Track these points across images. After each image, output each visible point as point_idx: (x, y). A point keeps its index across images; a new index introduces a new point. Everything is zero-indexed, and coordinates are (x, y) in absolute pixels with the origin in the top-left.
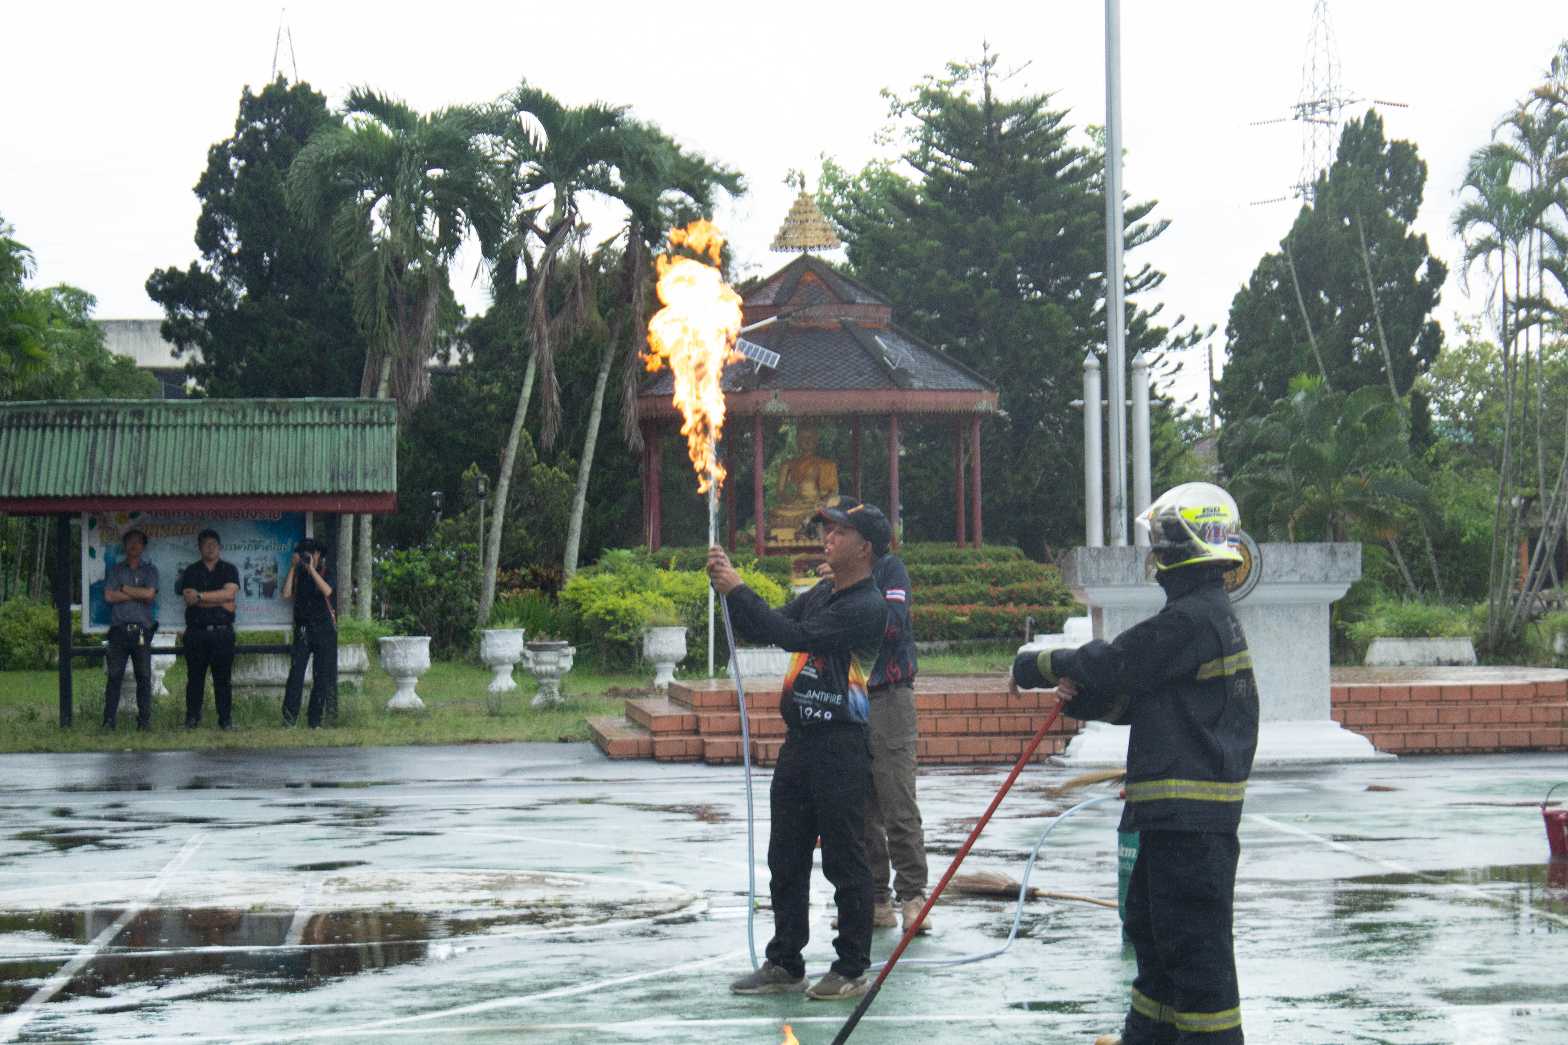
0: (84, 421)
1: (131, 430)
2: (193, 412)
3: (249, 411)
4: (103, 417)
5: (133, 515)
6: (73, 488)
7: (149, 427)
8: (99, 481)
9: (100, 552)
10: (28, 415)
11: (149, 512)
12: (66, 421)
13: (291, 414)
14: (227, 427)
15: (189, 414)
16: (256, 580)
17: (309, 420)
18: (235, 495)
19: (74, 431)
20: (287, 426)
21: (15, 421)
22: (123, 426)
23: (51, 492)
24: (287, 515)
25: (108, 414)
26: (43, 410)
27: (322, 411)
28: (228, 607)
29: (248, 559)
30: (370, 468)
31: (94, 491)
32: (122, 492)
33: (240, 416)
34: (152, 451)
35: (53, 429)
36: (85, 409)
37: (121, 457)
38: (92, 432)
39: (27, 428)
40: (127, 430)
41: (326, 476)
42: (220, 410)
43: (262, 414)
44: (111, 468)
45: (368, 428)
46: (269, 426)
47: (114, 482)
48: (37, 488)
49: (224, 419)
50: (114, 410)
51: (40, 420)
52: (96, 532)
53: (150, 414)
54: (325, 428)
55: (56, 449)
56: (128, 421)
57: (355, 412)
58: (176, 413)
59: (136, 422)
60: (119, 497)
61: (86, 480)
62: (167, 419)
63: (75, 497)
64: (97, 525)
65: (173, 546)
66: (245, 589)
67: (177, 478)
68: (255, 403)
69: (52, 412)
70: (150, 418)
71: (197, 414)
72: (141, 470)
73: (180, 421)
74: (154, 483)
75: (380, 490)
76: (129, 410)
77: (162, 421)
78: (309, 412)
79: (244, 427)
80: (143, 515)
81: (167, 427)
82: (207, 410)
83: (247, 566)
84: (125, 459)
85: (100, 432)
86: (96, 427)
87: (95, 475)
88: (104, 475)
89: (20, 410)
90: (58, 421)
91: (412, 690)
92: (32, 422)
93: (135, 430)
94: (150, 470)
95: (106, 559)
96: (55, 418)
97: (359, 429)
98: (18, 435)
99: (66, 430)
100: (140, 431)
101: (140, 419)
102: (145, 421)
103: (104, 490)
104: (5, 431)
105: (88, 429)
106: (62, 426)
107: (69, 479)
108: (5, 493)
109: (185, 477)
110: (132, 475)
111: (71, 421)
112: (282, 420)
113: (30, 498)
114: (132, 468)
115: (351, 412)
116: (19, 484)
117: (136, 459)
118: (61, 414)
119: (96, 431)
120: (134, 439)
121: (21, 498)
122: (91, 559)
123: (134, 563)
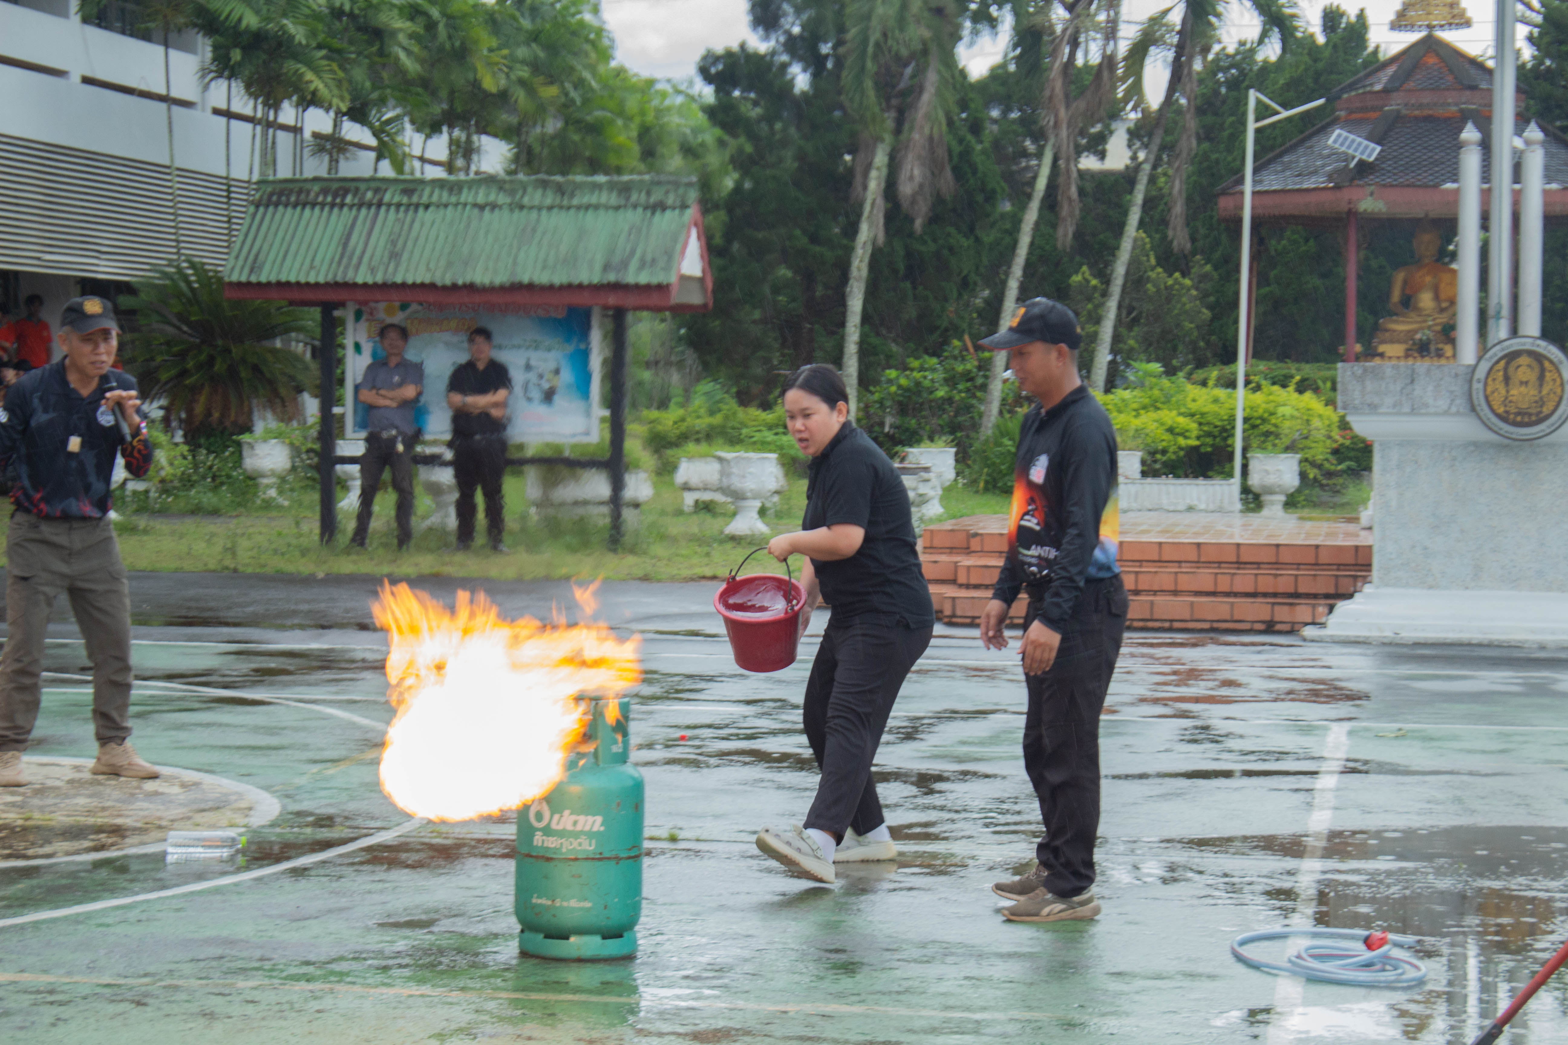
0: (349, 199)
1: (397, 211)
2: (469, 189)
3: (530, 190)
4: (369, 195)
5: (404, 307)
6: (317, 275)
7: (417, 206)
8: (347, 267)
9: (367, 348)
10: (291, 191)
11: (421, 304)
12: (329, 199)
13: (577, 194)
14: (503, 207)
15: (464, 192)
16: (536, 385)
18: (492, 287)
19: (336, 210)
20: (569, 208)
21: (275, 198)
22: (389, 205)
23: (293, 279)
24: (571, 309)
25: (377, 191)
26: (308, 186)
27: (610, 192)
29: (528, 359)
30: (649, 258)
31: (339, 279)
32: (370, 280)
33: (518, 196)
34: (414, 233)
35: (314, 206)
36: (353, 185)
37: (379, 241)
38: (354, 211)
39: (286, 207)
40: (393, 209)
41: (598, 266)
42: (499, 188)
43: (543, 195)
44: (364, 252)
45: (658, 212)
46: (550, 208)
47: (363, 268)
48: (279, 272)
49: (500, 200)
50: (384, 186)
51: (303, 197)
52: (363, 325)
53: (423, 191)
54: (611, 210)
55: (310, 231)
56: (396, 199)
57: (648, 193)
58: (451, 190)
59: (405, 200)
60: (365, 285)
61: (334, 265)
62: (438, 198)
63: (317, 285)
64: (364, 317)
65: (447, 344)
66: (525, 395)
67: (432, 266)
68: (537, 180)
69: (316, 188)
70: (420, 197)
71: (473, 192)
72: (395, 256)
73: (453, 200)
74: (407, 270)
75: (654, 282)
76: (401, 186)
77: (434, 201)
78: (596, 193)
79: (522, 207)
80: (414, 307)
81: (437, 206)
82: (485, 187)
83: (528, 367)
84: (382, 243)
85: (364, 211)
86: (360, 205)
87: (345, 260)
88: (355, 261)
89: (284, 186)
90: (320, 199)
91: (755, 515)
92: (293, 199)
93: (402, 209)
94: (405, 256)
96: (317, 195)
97: (649, 213)
98: (274, 214)
99: (327, 209)
100: (407, 211)
101: (410, 197)
102: (415, 199)
103: (350, 277)
104: (262, 209)
105: (351, 207)
106: (323, 205)
107: (317, 263)
108: (243, 279)
109: (443, 263)
110: (386, 259)
111: (334, 198)
112: (565, 203)
113: (269, 284)
114: (386, 254)
115: (643, 194)
116: (261, 268)
117: (394, 243)
118: (325, 191)
119: (359, 210)
120: (397, 220)
121: (259, 284)
122: (357, 357)
123: (394, 361)
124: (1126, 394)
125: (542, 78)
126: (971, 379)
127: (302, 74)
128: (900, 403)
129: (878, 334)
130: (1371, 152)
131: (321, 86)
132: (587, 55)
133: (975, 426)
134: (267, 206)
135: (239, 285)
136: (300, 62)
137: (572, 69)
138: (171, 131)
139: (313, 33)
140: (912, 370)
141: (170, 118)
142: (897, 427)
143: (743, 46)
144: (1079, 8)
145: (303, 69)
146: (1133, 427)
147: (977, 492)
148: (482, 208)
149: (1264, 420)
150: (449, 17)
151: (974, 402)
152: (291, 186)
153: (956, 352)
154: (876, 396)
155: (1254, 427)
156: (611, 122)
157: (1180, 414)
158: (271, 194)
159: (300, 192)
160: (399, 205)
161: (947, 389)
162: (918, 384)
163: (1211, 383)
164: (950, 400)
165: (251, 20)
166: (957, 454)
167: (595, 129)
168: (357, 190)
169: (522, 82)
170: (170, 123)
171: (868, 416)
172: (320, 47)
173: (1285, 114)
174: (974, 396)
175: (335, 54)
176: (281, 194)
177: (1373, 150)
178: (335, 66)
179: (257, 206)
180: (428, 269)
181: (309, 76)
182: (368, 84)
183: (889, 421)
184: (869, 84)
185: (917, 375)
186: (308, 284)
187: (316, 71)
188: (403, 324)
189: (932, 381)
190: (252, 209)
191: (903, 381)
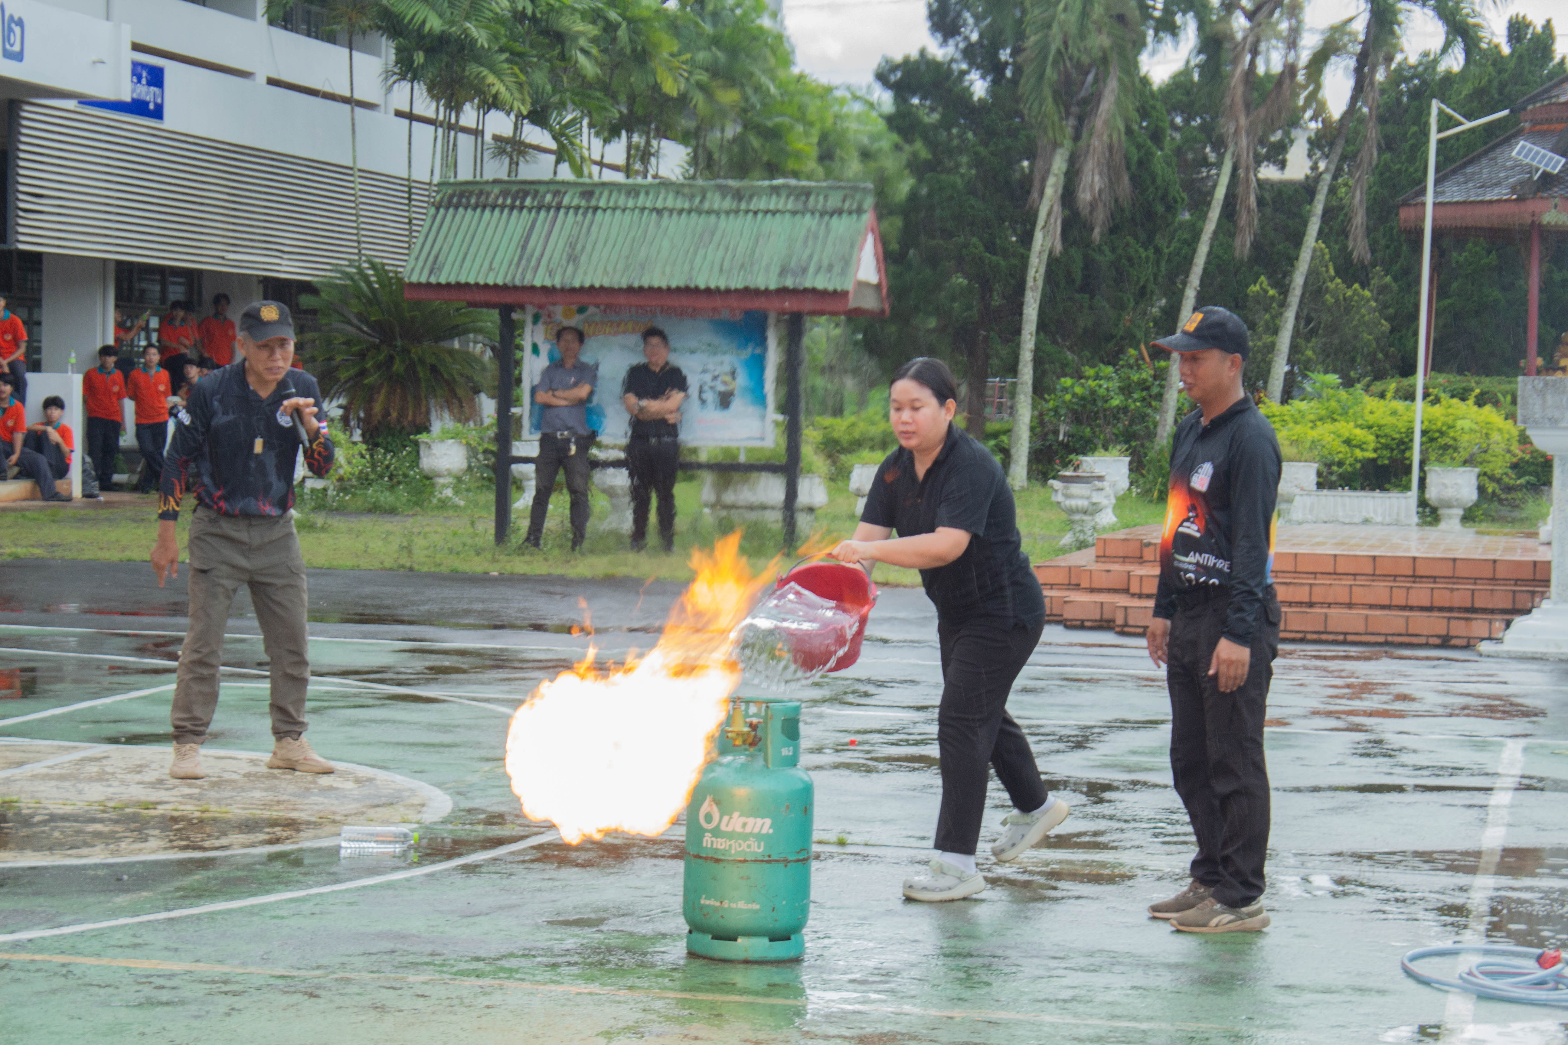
0: (528, 202)
1: (576, 214)
2: (647, 193)
3: (709, 195)
4: (549, 197)
5: (581, 310)
6: (496, 277)
7: (596, 209)
8: (525, 270)
9: (545, 350)
10: (471, 193)
11: (597, 306)
12: (509, 201)
13: (755, 200)
14: (681, 211)
15: (642, 196)
16: (712, 388)
17: (772, 207)
18: (669, 289)
19: (515, 212)
20: (747, 212)
21: (455, 200)
22: (568, 208)
23: (472, 281)
24: (748, 313)
25: (556, 193)
26: (488, 188)
27: (788, 196)
28: (671, 419)
29: (704, 363)
30: (825, 263)
31: (518, 280)
32: (548, 283)
33: (697, 200)
34: (592, 237)
35: (493, 208)
36: (533, 187)
37: (558, 245)
38: (533, 214)
39: (466, 208)
40: (571, 211)
41: (774, 271)
42: (678, 193)
43: (722, 200)
44: (542, 255)
45: (835, 217)
46: (728, 213)
47: (541, 271)
48: (458, 274)
49: (679, 204)
50: (563, 189)
51: (483, 198)
52: (541, 328)
53: (601, 194)
54: (787, 216)
55: (490, 232)
56: (575, 202)
57: (826, 199)
58: (628, 194)
59: (583, 203)
60: (544, 288)
61: (513, 268)
62: (616, 202)
63: (496, 286)
64: (542, 320)
65: (624, 347)
66: (700, 398)
67: (610, 269)
69: (496, 190)
70: (598, 200)
71: (651, 196)
72: (573, 259)
73: (631, 204)
74: (585, 274)
75: (831, 288)
76: (580, 189)
77: (611, 204)
78: (774, 197)
79: (700, 212)
80: (592, 310)
81: (614, 209)
82: (663, 192)
83: (703, 372)
84: (560, 245)
85: (543, 213)
86: (539, 209)
87: (523, 262)
88: (533, 262)
89: (463, 188)
90: (500, 201)
92: (473, 201)
93: (581, 211)
94: (584, 258)
95: (551, 358)
96: (497, 198)
97: (826, 219)
98: (454, 216)
99: (506, 211)
100: (585, 214)
101: (588, 201)
102: (593, 203)
103: (528, 280)
104: (442, 211)
105: (530, 210)
106: (503, 207)
107: (495, 265)
108: (423, 280)
109: (620, 266)
110: (564, 262)
111: (514, 201)
112: (743, 206)
113: (448, 285)
114: (565, 256)
115: (821, 198)
116: (440, 269)
117: (573, 246)
118: (505, 194)
119: (538, 212)
120: (576, 223)
121: (439, 285)
122: (534, 357)
123: (569, 364)
124: (1304, 405)
125: (721, 82)
126: (1147, 389)
127: (484, 77)
128: (1074, 412)
129: (1054, 342)
130: (1554, 163)
131: (503, 89)
132: (765, 60)
133: (1151, 435)
134: (447, 208)
135: (419, 285)
136: (482, 65)
137: (752, 75)
138: (354, 132)
139: (496, 37)
140: (1088, 378)
141: (353, 119)
142: (1072, 436)
143: (923, 52)
144: (1261, 16)
145: (485, 72)
146: (1310, 438)
147: (1151, 501)
148: (659, 212)
149: (1442, 433)
150: (630, 21)
151: (1149, 411)
152: (471, 188)
153: (1132, 361)
154: (1051, 404)
155: (1432, 440)
156: (791, 128)
157: (1357, 426)
158: (452, 197)
159: (481, 193)
160: (577, 208)
161: (1122, 397)
162: (1093, 392)
163: (1389, 395)
164: (1125, 410)
165: (435, 23)
166: (1131, 463)
167: (773, 135)
168: (536, 192)
169: (700, 86)
170: (353, 124)
171: (1042, 423)
172: (502, 50)
173: (1468, 125)
174: (1150, 405)
175: (516, 57)
176: (461, 195)
177: (1558, 162)
178: (517, 70)
179: (438, 209)
180: (605, 271)
181: (491, 79)
182: (549, 88)
183: (1063, 429)
184: (1048, 93)
185: (1092, 383)
186: (486, 286)
187: (498, 74)
188: (580, 327)
189: (1108, 389)
190: (433, 211)
191: (1078, 390)
